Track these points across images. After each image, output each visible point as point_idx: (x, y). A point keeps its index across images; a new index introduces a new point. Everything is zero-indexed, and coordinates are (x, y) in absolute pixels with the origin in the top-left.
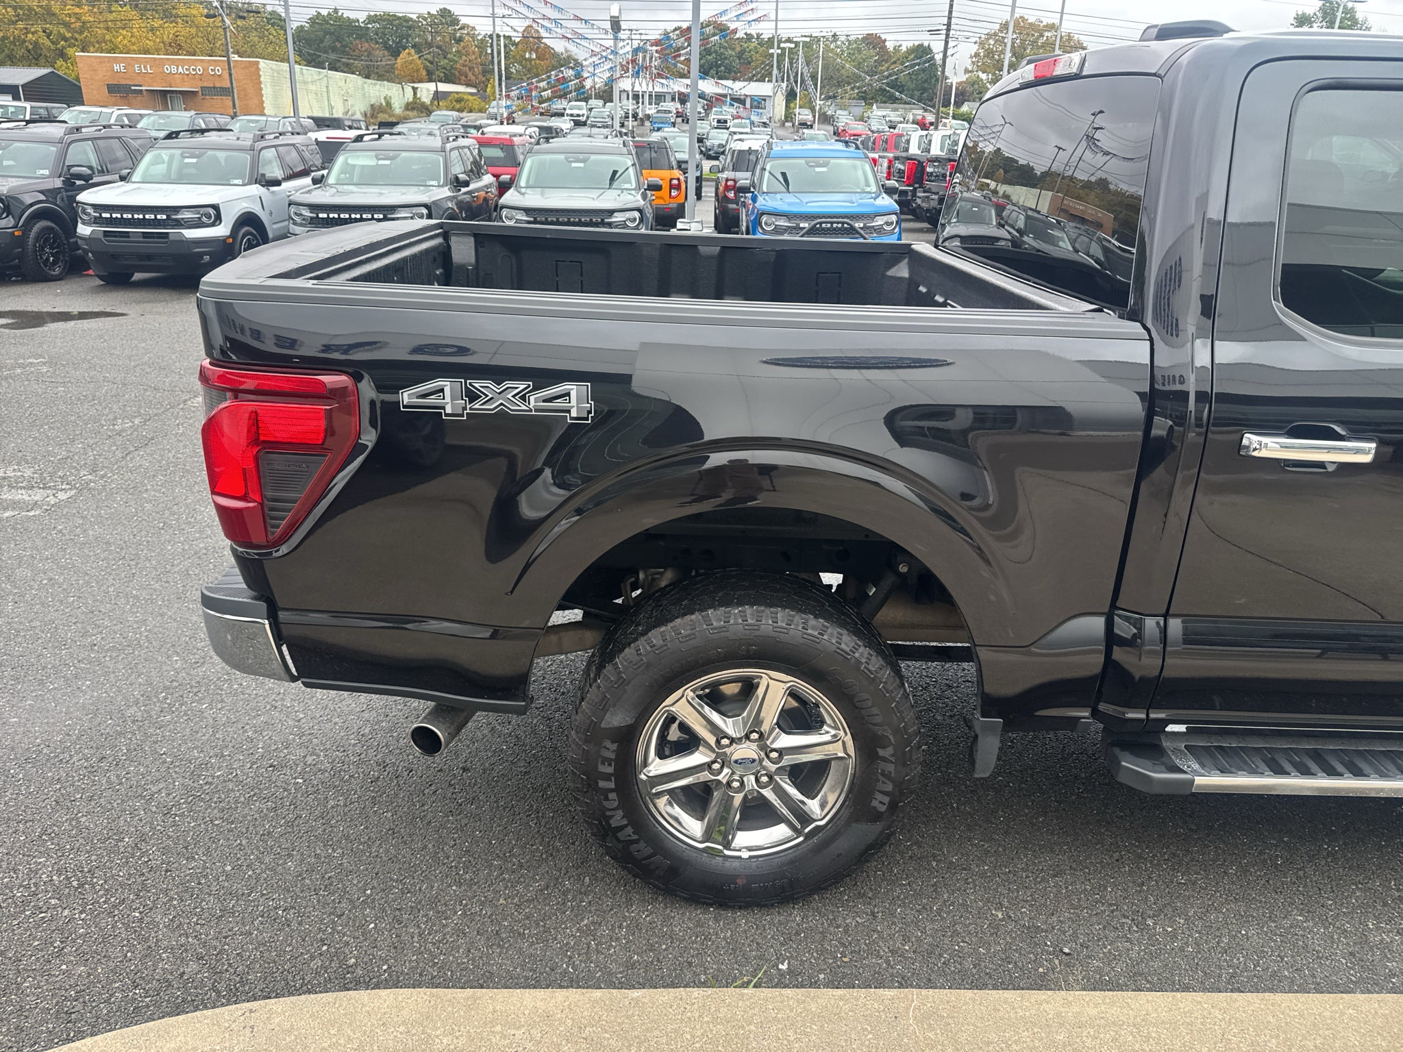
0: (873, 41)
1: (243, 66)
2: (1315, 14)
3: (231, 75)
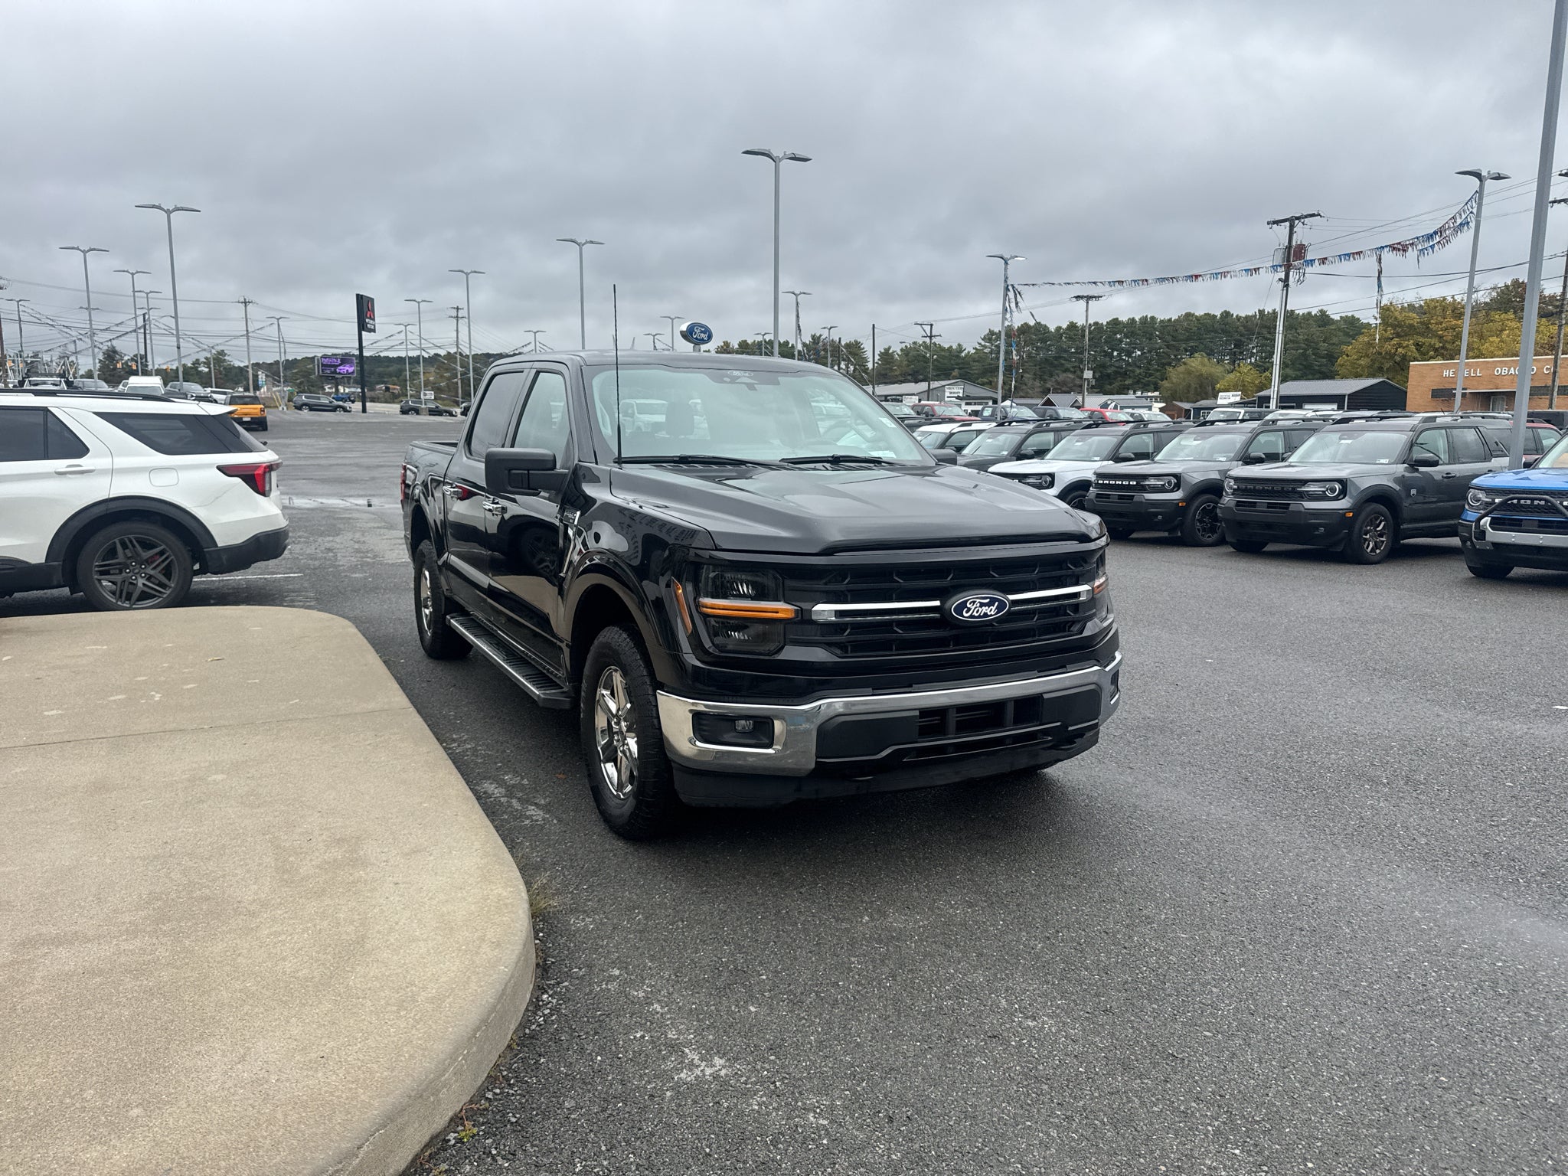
3: (1555, 373)
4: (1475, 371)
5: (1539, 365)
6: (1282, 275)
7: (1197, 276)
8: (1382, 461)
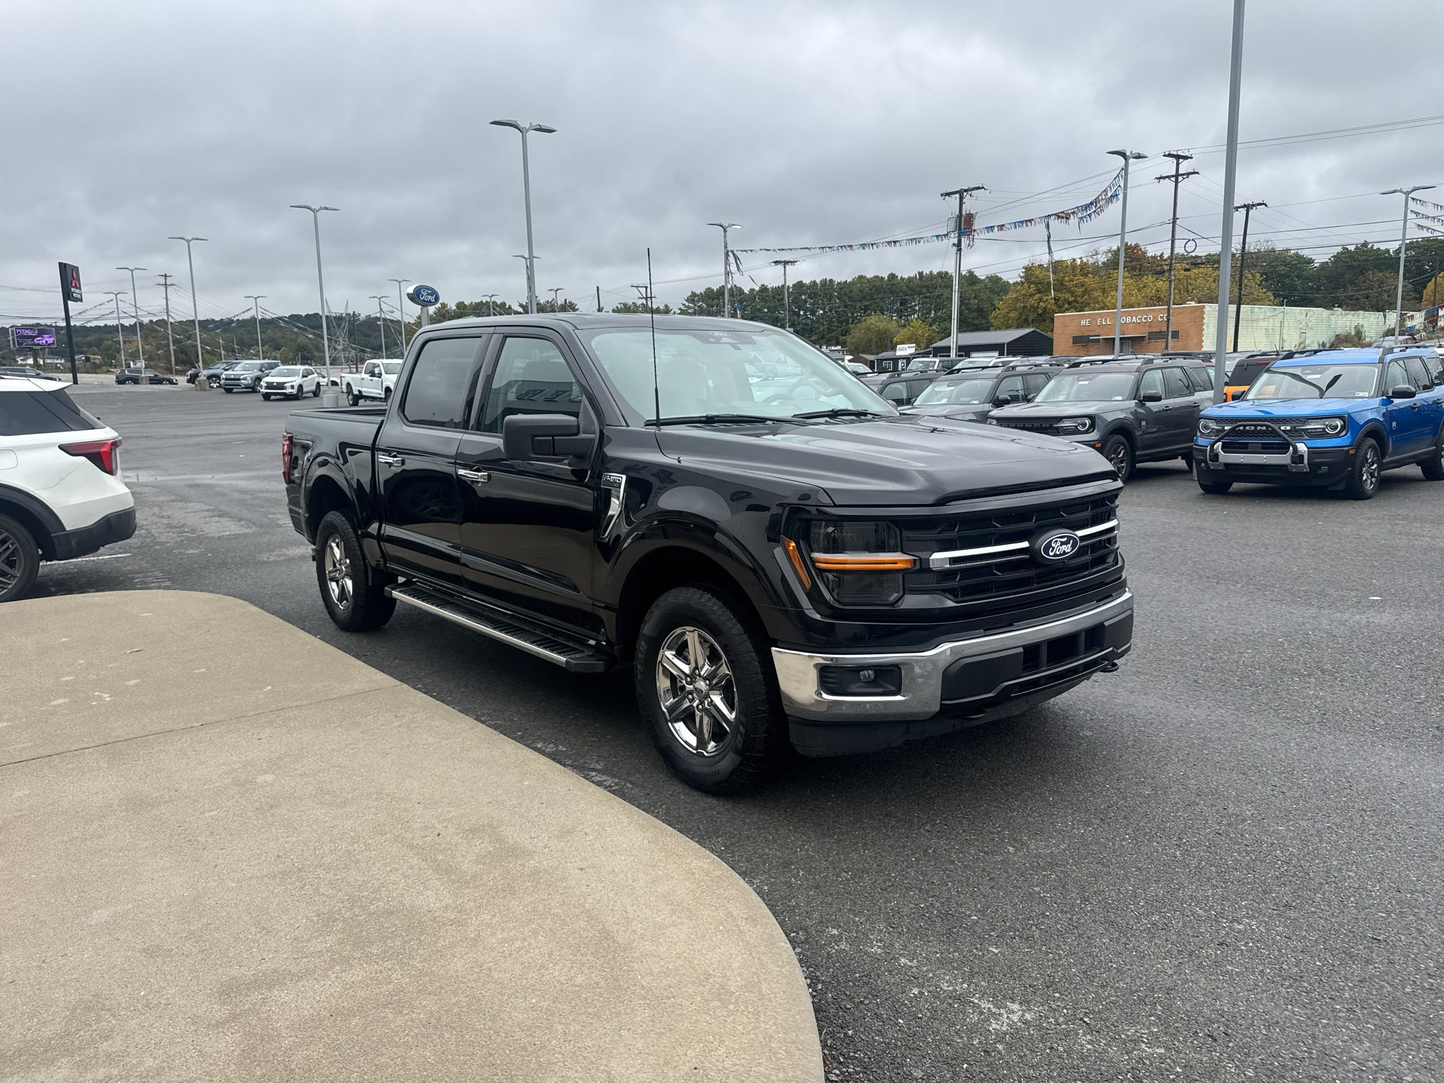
1: (1190, 311)
3: (1168, 320)
4: (1106, 320)
5: (1154, 314)
6: (956, 241)
7: (895, 242)
8: (1117, 398)
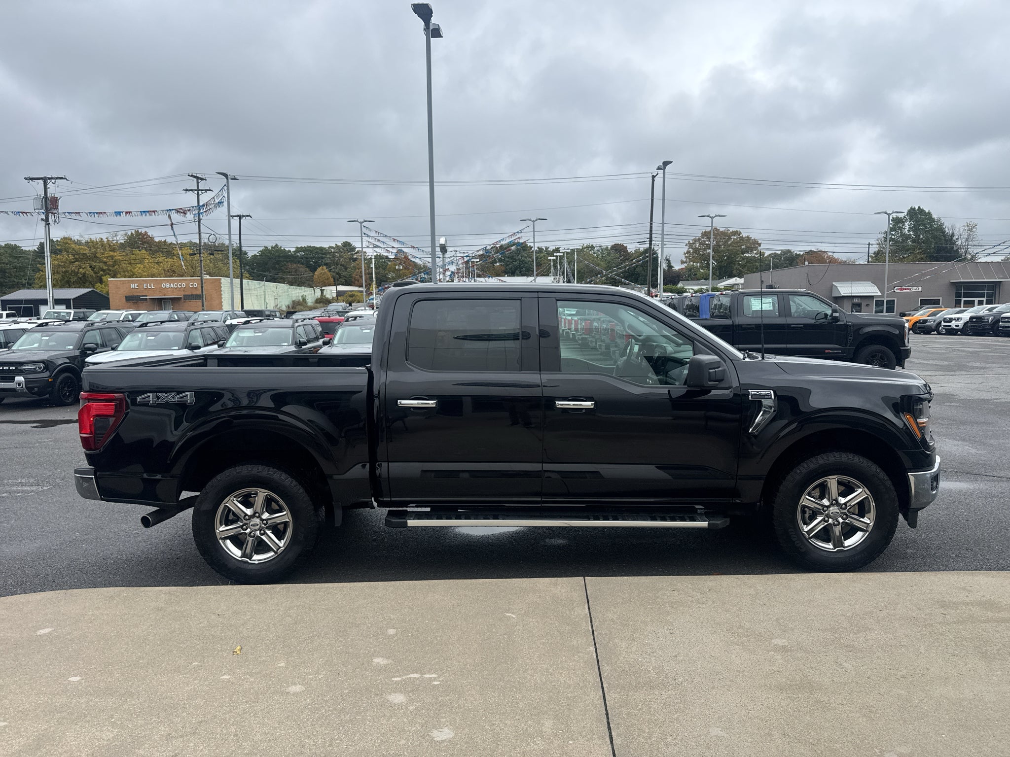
0: (619, 249)
1: (211, 281)
2: (905, 217)
3: (202, 287)
4: (150, 285)
5: (186, 282)
6: (44, 217)
